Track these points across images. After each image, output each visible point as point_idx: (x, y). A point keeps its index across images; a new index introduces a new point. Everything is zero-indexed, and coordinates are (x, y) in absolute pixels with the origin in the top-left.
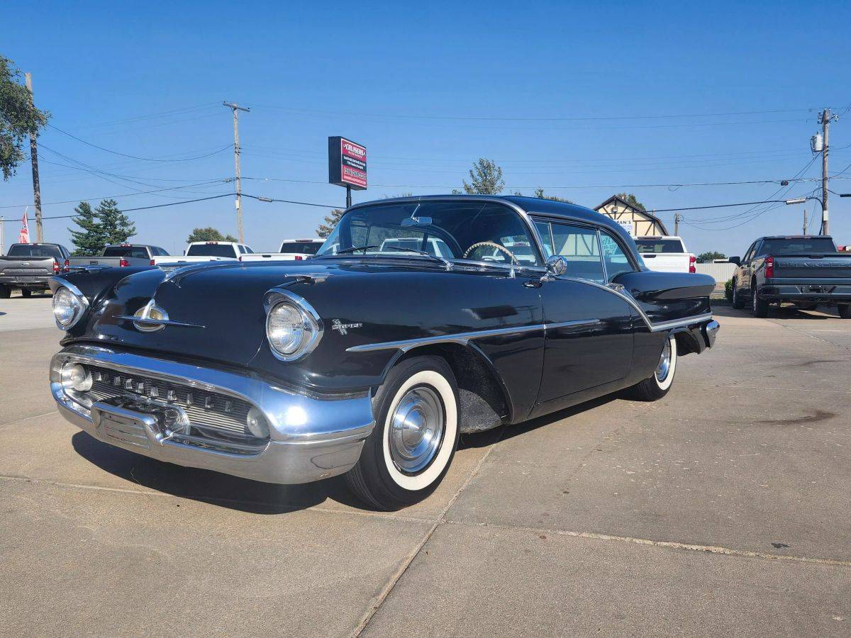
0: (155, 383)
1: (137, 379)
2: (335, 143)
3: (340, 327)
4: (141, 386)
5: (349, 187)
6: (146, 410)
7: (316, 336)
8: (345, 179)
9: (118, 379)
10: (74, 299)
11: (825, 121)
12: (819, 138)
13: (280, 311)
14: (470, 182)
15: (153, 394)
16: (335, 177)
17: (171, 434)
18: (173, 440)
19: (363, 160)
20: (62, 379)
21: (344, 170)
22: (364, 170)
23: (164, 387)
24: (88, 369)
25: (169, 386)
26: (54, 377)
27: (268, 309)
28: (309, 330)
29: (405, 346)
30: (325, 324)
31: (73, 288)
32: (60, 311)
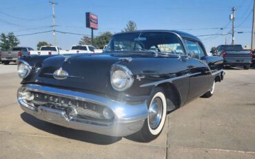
0: (63, 98)
1: (55, 97)
2: (88, 15)
3: (139, 78)
4: (57, 100)
5: (92, 29)
6: (60, 108)
7: (131, 81)
8: (91, 26)
9: (46, 97)
10: (26, 67)
11: (233, 10)
12: (232, 16)
13: (117, 72)
14: (126, 28)
15: (62, 102)
16: (88, 25)
17: (71, 118)
18: (72, 120)
19: (97, 20)
20: (22, 96)
21: (91, 23)
22: (97, 23)
23: (67, 100)
24: (32, 93)
25: (69, 100)
26: (18, 96)
27: (111, 72)
28: (129, 79)
29: (156, 84)
30: (134, 76)
31: (25, 63)
32: (21, 71)
